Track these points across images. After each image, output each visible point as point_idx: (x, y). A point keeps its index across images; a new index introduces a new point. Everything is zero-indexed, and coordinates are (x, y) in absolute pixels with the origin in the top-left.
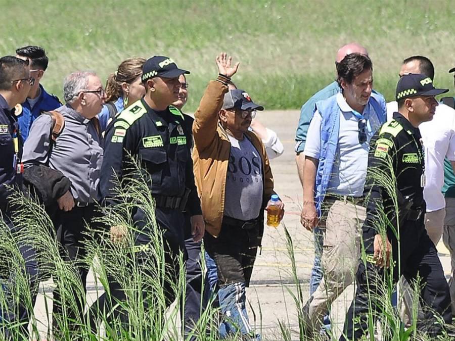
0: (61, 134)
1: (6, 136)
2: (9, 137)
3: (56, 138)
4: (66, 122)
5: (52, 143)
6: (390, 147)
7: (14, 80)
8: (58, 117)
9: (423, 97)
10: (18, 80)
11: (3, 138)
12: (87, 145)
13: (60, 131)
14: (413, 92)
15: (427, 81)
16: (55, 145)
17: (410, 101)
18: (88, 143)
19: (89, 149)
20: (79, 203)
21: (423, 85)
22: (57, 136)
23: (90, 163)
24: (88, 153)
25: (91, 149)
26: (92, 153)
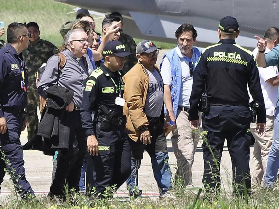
0: (64, 67)
1: (17, 70)
2: (19, 71)
3: (61, 69)
4: (67, 60)
5: (60, 72)
6: (93, 85)
7: (18, 36)
8: (63, 57)
9: (116, 56)
10: (21, 36)
11: (16, 72)
12: (80, 74)
13: (64, 65)
14: (111, 53)
15: (120, 47)
16: (61, 74)
17: (108, 57)
18: (80, 73)
19: (81, 76)
20: (76, 108)
21: (117, 49)
22: (62, 68)
23: (82, 84)
24: (81, 78)
25: (83, 76)
26: (83, 78)
